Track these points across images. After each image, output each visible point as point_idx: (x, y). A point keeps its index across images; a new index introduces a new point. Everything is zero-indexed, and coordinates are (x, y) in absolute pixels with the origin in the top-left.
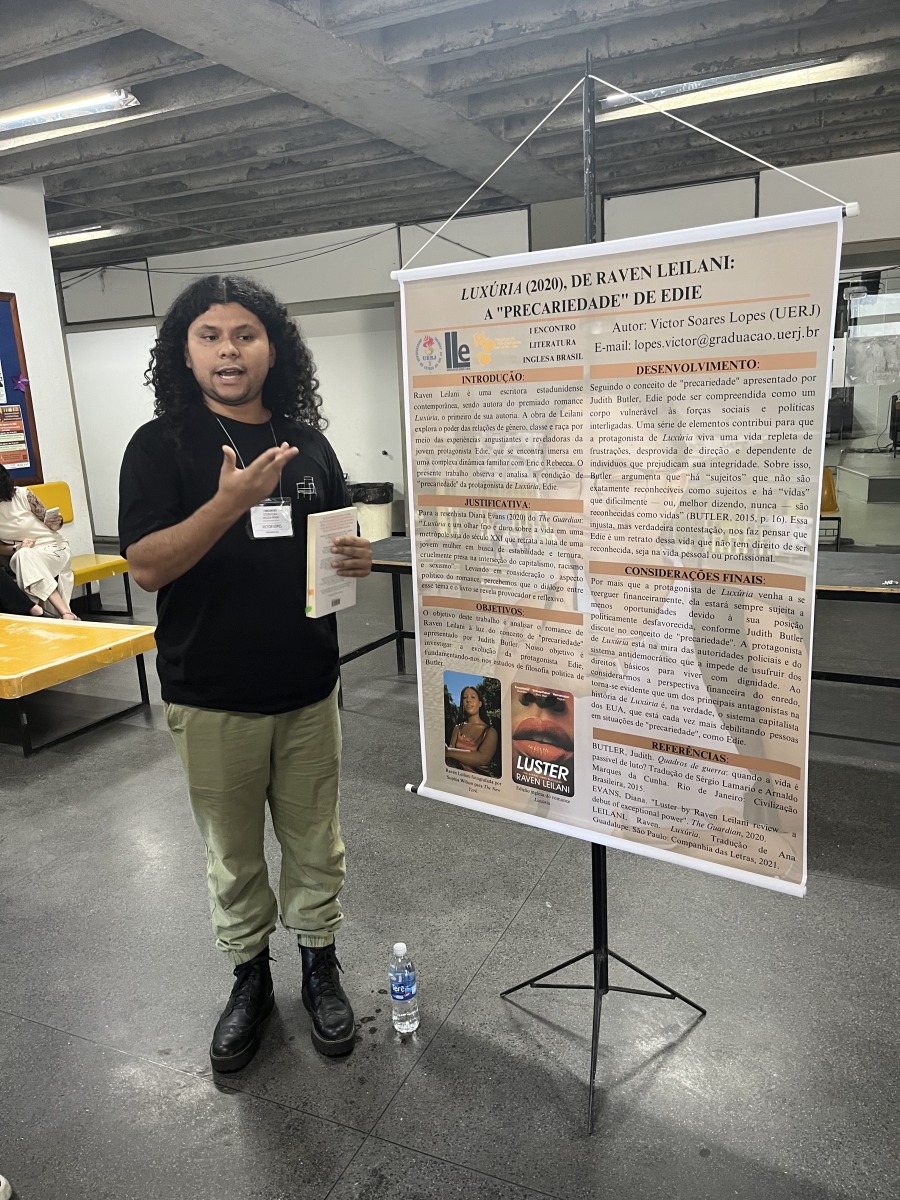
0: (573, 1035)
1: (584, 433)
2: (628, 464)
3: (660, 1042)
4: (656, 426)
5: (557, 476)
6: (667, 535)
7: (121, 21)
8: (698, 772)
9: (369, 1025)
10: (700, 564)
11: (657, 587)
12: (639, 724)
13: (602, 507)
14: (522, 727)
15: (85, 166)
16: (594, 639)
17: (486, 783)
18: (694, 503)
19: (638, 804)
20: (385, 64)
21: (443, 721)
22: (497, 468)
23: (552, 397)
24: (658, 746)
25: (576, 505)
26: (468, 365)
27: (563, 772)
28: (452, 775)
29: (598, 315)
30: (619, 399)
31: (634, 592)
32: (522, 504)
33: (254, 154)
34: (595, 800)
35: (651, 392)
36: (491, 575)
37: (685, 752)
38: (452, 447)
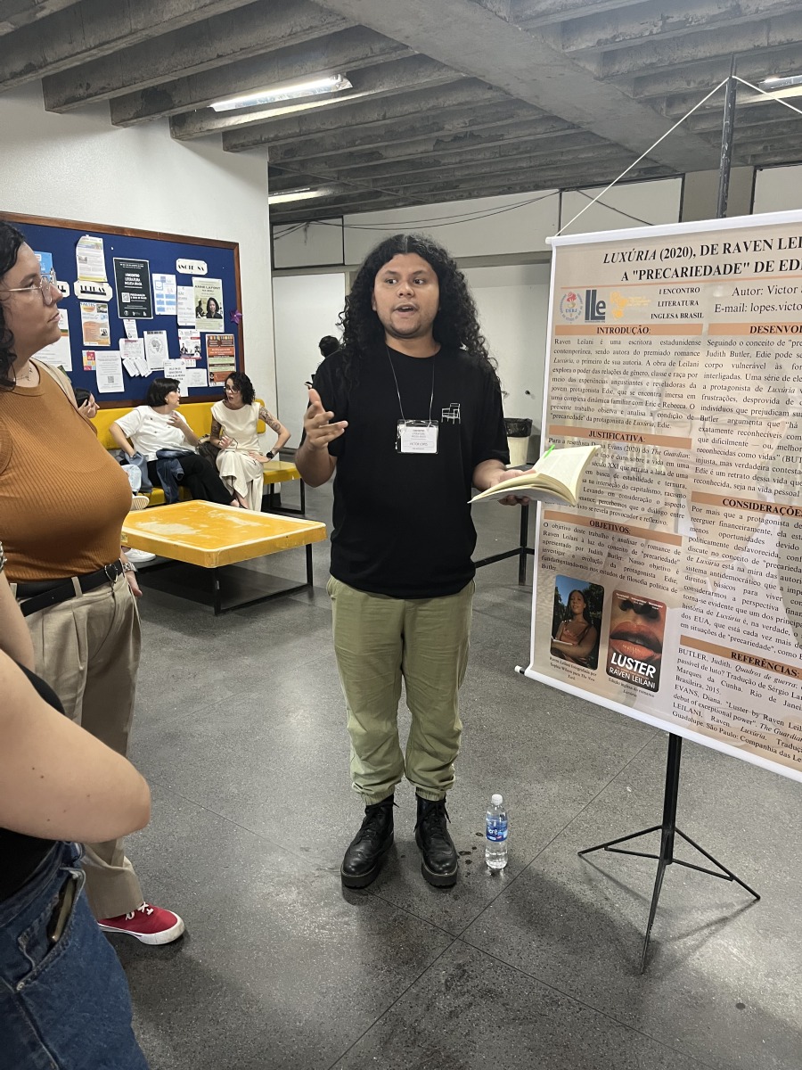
0: (638, 895)
1: (699, 381)
2: (734, 410)
3: (714, 915)
4: (763, 378)
5: (670, 416)
6: (763, 474)
7: (344, 18)
8: (771, 682)
9: (466, 858)
10: (791, 501)
11: (749, 518)
12: (722, 636)
13: (708, 446)
14: (620, 628)
15: (302, 138)
16: (690, 559)
17: (583, 673)
18: (790, 447)
19: (714, 705)
20: (562, 51)
21: (552, 617)
22: (619, 406)
23: (672, 349)
24: (737, 657)
25: (686, 443)
26: (604, 318)
27: (651, 671)
28: (554, 663)
29: (722, 280)
30: (732, 354)
31: (729, 521)
32: (638, 439)
33: (442, 129)
34: (676, 697)
35: (761, 349)
36: (605, 497)
37: (760, 664)
38: (583, 386)
